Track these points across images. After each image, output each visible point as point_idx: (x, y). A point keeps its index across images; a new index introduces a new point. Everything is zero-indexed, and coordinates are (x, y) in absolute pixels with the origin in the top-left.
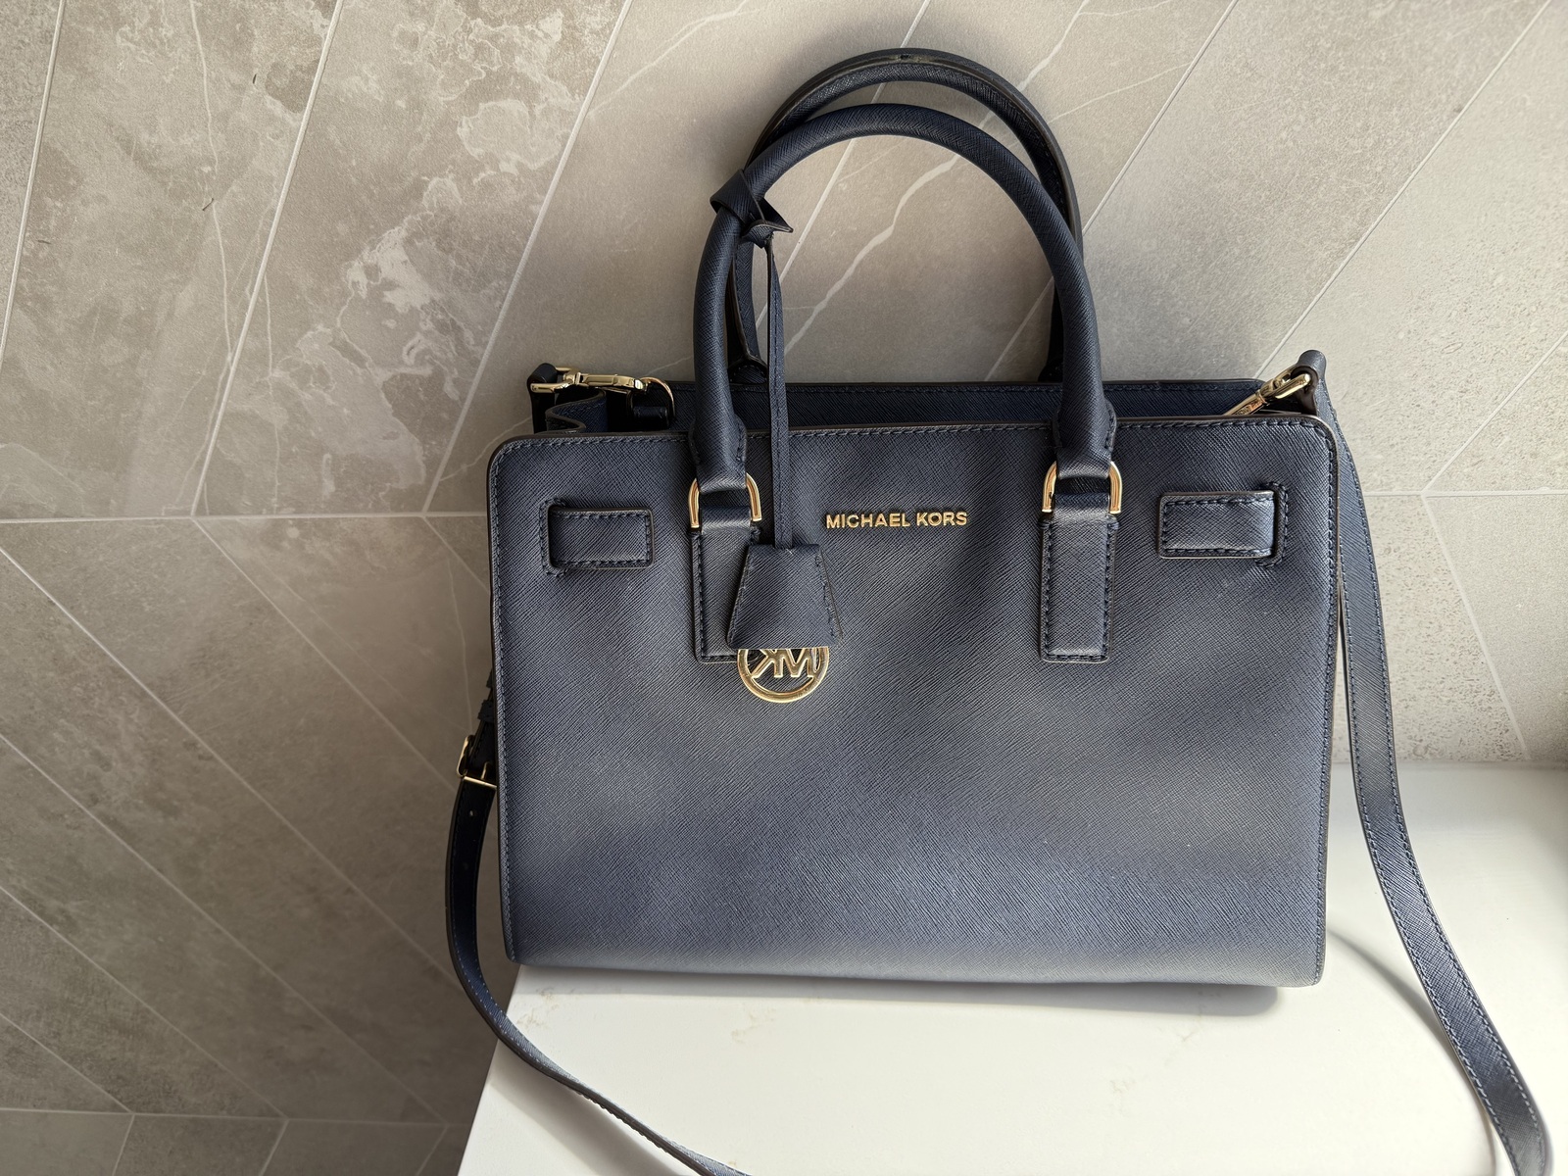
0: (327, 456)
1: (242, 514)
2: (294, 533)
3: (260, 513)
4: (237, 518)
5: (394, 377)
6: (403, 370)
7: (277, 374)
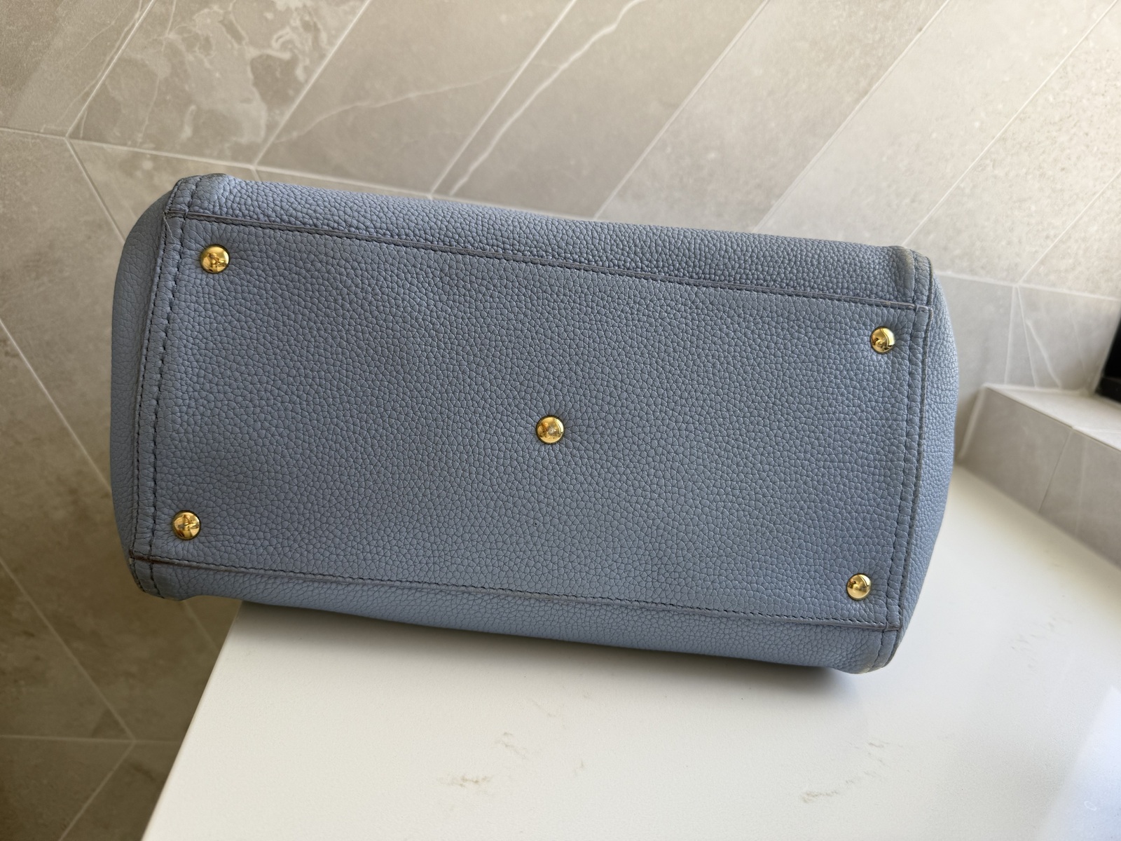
0: (193, 107)
1: (110, 143)
2: (148, 165)
3: (125, 145)
4: (104, 146)
5: (261, 57)
6: (270, 52)
7: (171, 36)
